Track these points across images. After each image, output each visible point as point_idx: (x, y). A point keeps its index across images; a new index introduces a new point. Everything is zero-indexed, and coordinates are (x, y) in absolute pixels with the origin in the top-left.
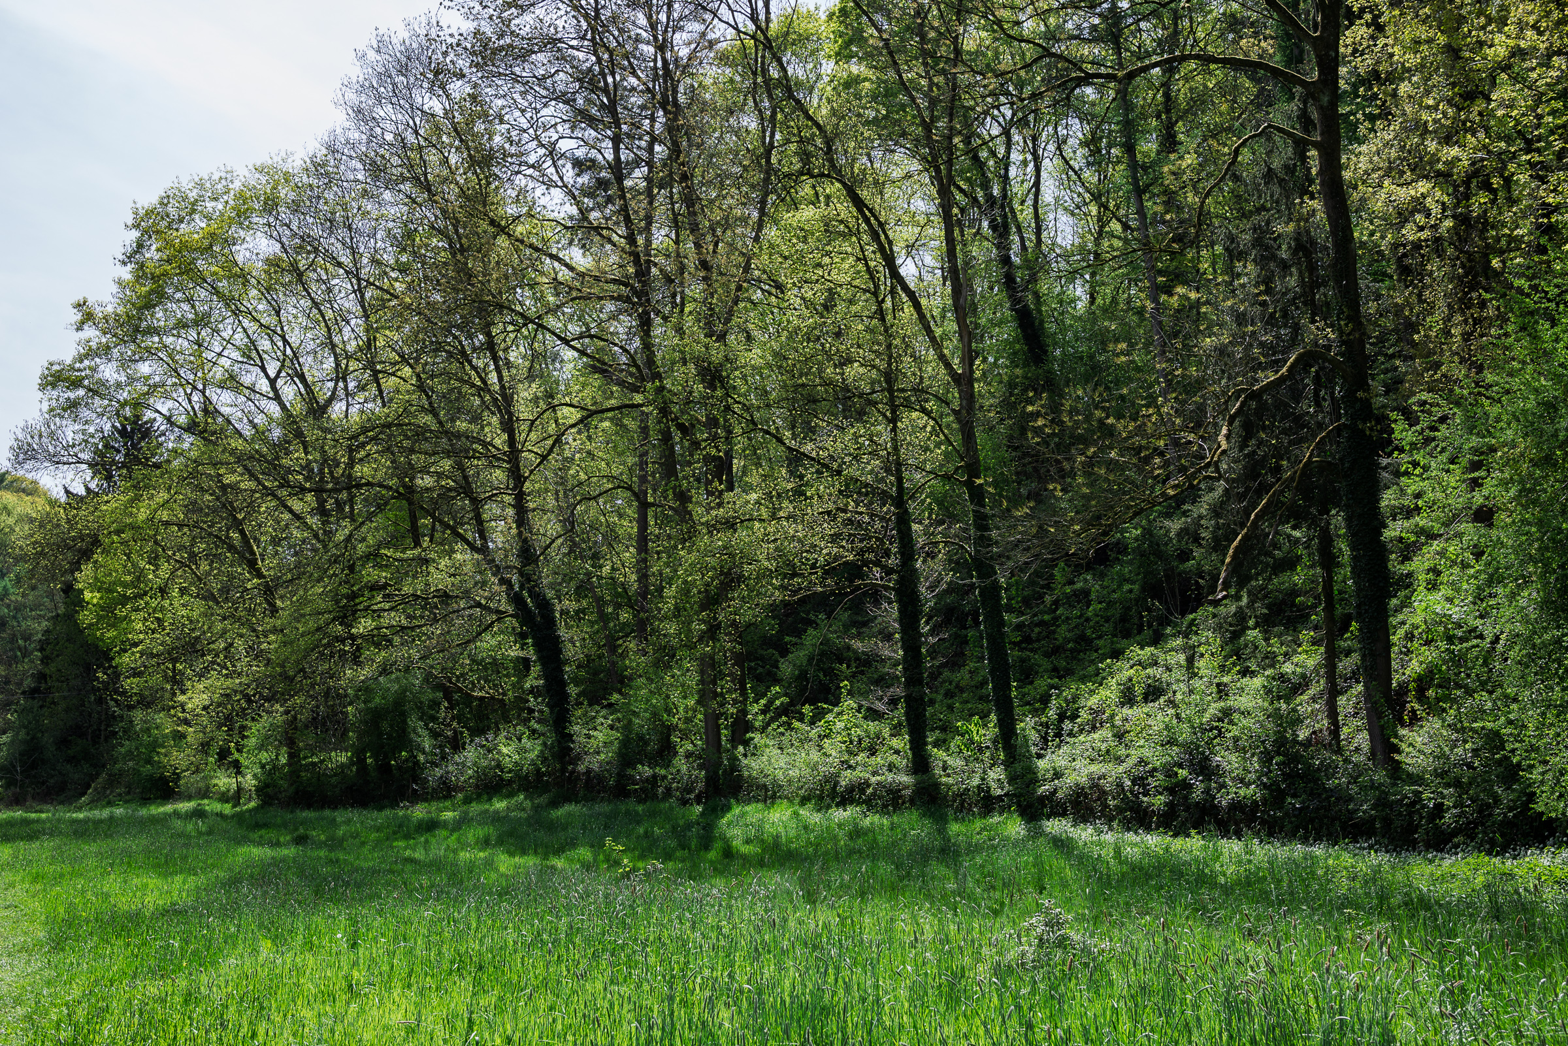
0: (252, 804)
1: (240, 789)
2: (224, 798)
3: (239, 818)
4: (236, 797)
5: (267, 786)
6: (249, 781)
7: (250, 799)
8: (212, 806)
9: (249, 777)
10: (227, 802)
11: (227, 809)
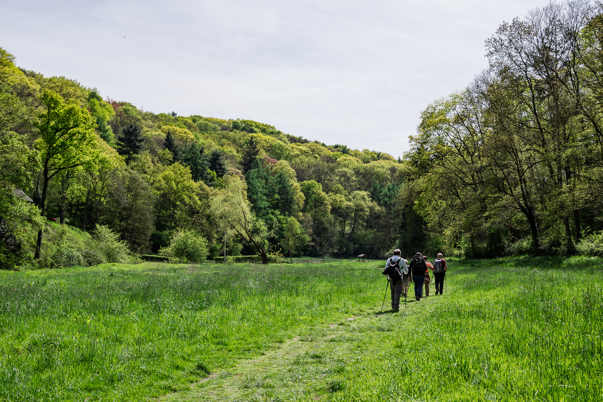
0: (464, 258)
1: (460, 254)
2: (457, 256)
3: (460, 261)
4: (459, 256)
5: (467, 253)
6: (463, 252)
7: (463, 256)
8: (453, 258)
9: (463, 251)
10: (457, 257)
11: (457, 259)
